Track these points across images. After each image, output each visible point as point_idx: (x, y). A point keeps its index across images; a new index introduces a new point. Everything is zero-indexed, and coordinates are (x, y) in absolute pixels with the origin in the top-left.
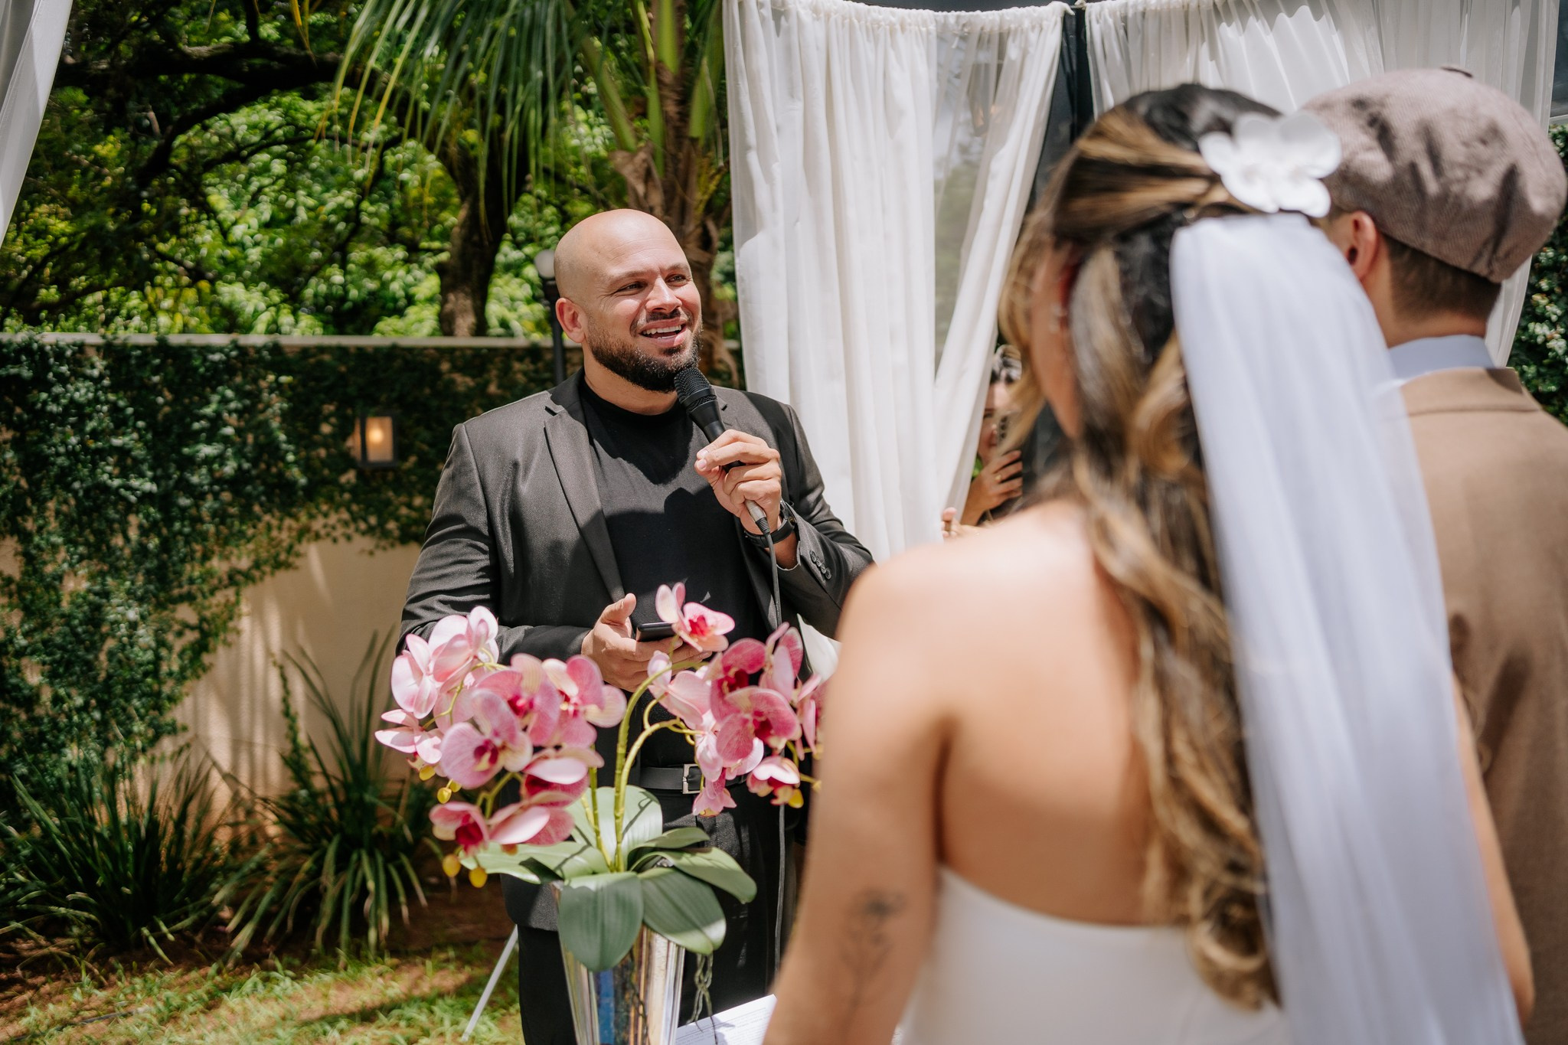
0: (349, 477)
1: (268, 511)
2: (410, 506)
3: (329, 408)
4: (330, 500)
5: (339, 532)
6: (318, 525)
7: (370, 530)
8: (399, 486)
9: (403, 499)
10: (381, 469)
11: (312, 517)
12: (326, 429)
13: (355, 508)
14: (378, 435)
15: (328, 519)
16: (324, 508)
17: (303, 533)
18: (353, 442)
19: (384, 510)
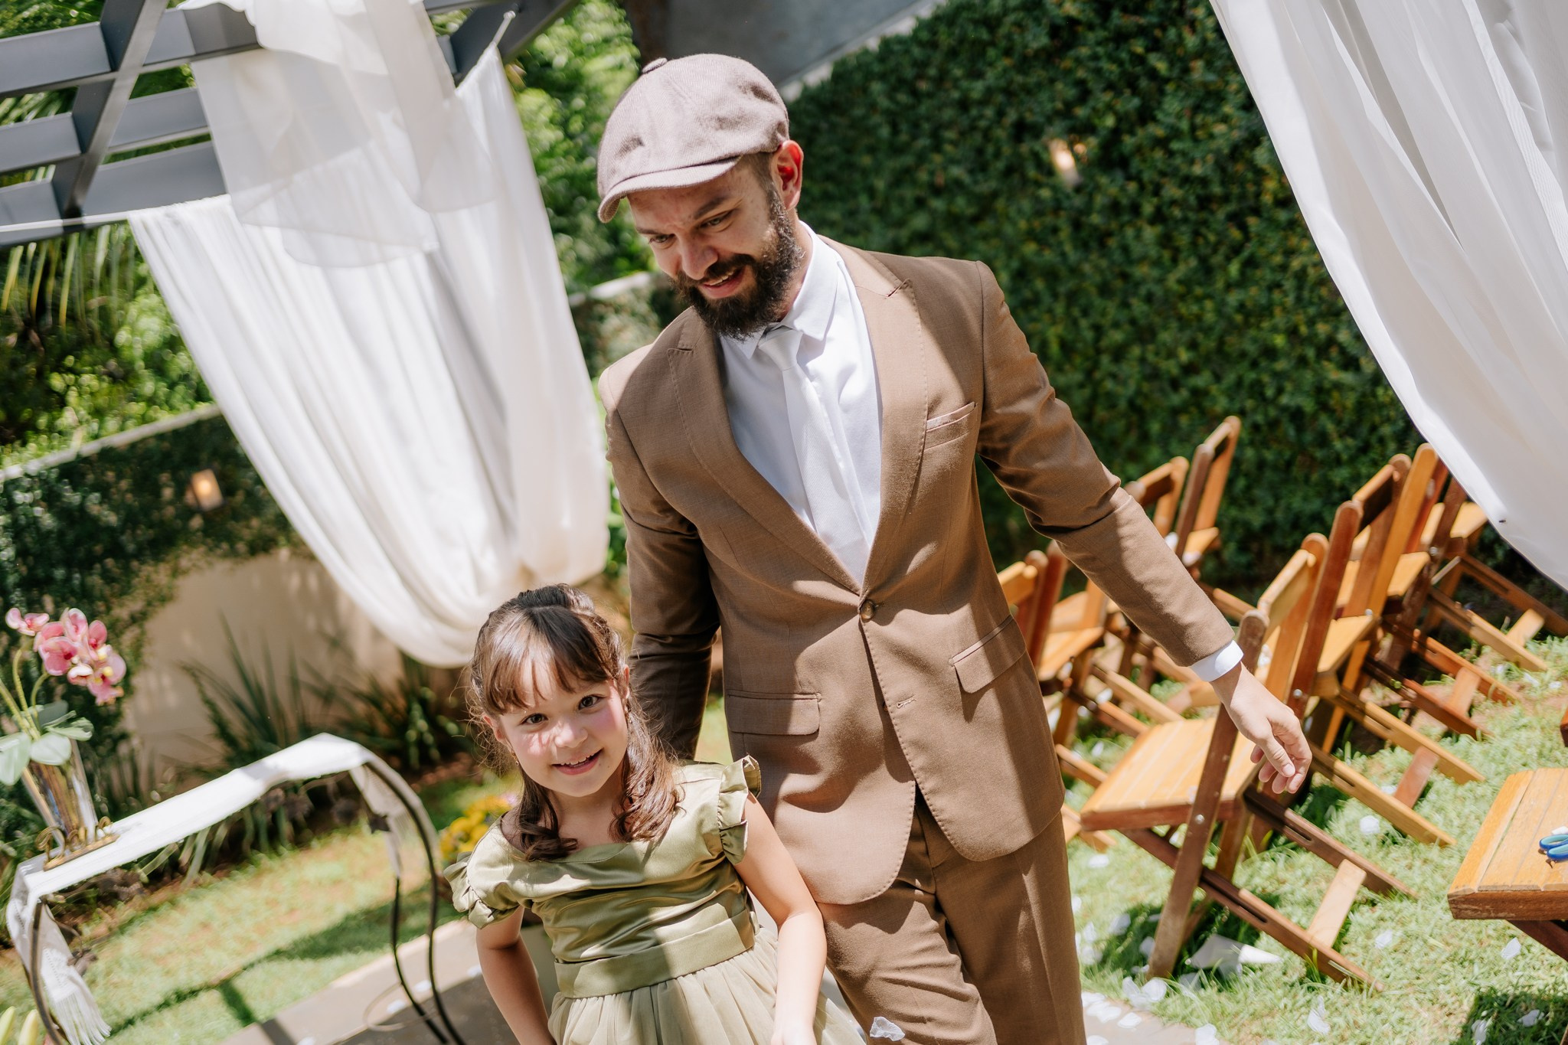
0: (196, 522)
1: (143, 563)
2: (248, 527)
3: (165, 477)
4: (186, 542)
5: (202, 563)
6: (184, 562)
7: (225, 556)
8: (236, 515)
9: (242, 523)
10: (218, 511)
11: (178, 557)
12: (168, 493)
13: (209, 541)
14: (206, 487)
15: (190, 557)
16: (185, 547)
17: (176, 572)
18: (189, 498)
19: (231, 538)
